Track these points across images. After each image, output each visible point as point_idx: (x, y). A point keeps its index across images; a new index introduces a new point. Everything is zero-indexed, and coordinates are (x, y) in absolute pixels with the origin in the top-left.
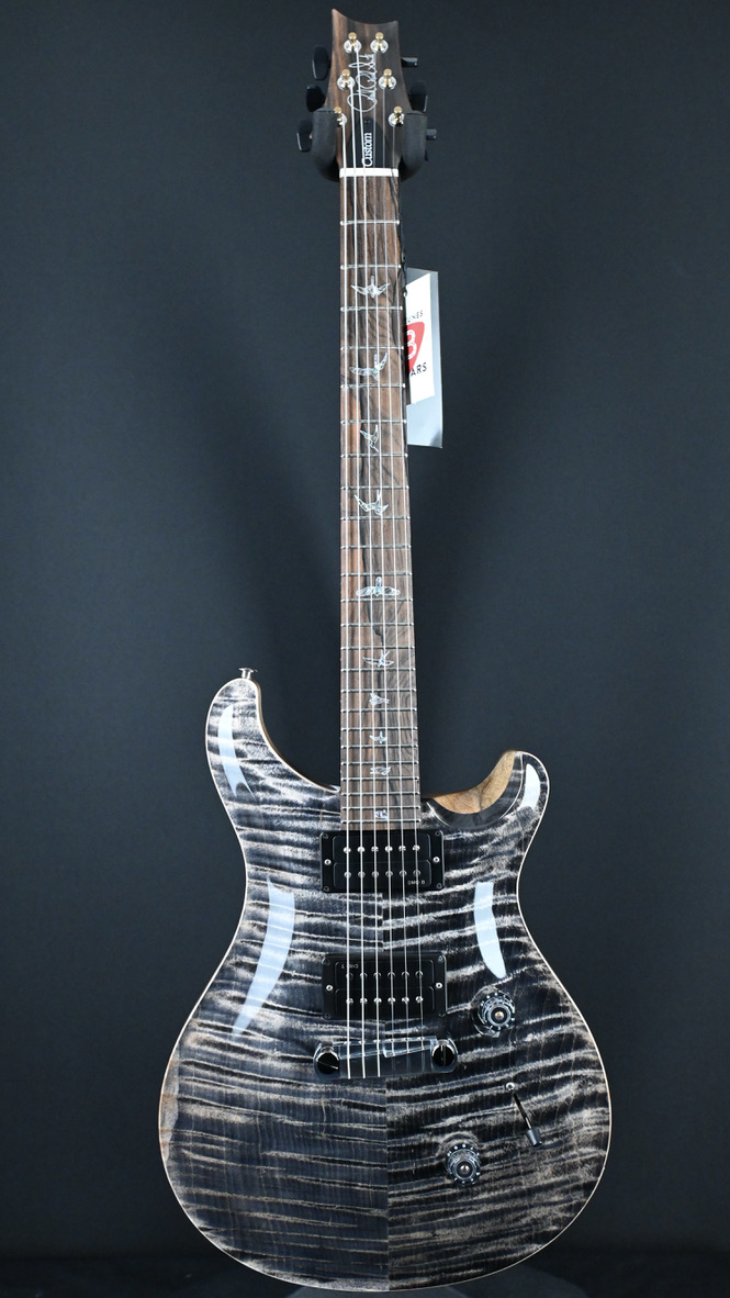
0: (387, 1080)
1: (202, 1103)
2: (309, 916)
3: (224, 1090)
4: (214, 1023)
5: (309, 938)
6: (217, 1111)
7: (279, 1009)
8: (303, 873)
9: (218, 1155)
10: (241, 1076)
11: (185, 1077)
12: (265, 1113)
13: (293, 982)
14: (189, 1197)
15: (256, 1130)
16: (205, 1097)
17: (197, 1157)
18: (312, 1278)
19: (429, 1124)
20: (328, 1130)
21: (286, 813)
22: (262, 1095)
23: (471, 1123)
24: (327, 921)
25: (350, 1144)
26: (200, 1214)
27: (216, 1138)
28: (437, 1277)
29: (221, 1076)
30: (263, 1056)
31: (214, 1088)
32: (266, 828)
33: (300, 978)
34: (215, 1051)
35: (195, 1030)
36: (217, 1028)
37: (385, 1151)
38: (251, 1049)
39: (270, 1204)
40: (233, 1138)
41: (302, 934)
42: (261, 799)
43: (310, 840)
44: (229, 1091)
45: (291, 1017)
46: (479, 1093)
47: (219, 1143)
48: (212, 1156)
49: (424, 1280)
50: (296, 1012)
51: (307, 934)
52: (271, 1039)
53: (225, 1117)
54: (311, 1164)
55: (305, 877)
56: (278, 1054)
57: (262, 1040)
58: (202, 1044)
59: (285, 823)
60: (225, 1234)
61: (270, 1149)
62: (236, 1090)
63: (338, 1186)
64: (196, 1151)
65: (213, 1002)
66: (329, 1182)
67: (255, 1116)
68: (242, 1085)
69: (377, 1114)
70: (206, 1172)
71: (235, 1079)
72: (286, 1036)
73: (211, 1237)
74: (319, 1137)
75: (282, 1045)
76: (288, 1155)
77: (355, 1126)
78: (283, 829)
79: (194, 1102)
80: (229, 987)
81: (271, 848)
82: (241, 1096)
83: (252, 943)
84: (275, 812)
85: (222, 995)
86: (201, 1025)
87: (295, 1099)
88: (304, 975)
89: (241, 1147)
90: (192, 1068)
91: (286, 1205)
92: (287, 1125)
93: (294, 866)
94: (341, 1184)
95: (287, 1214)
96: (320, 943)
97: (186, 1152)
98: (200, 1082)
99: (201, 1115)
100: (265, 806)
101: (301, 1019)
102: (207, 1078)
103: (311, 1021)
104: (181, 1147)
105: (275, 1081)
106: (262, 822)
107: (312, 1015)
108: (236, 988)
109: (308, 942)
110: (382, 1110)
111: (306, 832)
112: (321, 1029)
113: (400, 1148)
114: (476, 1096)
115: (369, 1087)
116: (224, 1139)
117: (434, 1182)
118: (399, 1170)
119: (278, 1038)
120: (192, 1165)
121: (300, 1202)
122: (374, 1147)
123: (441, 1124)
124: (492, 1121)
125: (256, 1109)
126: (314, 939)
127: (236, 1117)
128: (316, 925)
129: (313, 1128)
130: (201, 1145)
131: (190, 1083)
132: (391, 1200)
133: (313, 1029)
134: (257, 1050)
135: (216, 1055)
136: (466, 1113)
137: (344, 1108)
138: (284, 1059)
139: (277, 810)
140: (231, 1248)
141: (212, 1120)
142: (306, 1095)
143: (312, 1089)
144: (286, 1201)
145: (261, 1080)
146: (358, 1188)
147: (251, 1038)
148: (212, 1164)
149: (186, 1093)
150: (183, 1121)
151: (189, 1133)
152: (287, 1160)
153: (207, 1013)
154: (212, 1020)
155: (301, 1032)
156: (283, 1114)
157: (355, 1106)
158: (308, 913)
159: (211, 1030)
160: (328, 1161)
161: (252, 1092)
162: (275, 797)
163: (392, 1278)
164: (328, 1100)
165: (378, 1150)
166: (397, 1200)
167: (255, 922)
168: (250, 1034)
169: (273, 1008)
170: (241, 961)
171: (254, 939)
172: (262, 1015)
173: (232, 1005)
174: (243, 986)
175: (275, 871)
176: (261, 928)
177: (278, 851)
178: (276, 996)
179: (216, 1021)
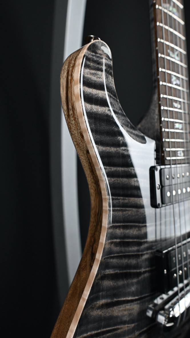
2: (148, 226)
4: (89, 334)
8: (144, 197)
13: (142, 277)
32: (123, 166)
33: (146, 272)
36: (92, 336)
41: (145, 240)
42: (121, 142)
45: (143, 302)
50: (145, 297)
52: (133, 325)
56: (137, 333)
57: (127, 329)
65: (87, 317)
72: (140, 317)
75: (139, 325)
80: (98, 298)
81: (125, 181)
83: (111, 258)
84: (129, 153)
88: (148, 269)
93: (139, 193)
96: (154, 244)
100: (124, 148)
101: (147, 301)
106: (120, 160)
107: (152, 295)
109: (149, 245)
119: (137, 321)
138: (140, 334)
139: (130, 151)
147: (119, 331)
153: (83, 328)
154: (87, 332)
167: (112, 240)
168: (118, 329)
169: (132, 301)
170: (105, 274)
171: (112, 254)
172: (125, 310)
173: (101, 312)
174: (108, 293)
175: (126, 198)
176: (116, 244)
177: (130, 183)
178: (133, 292)
179: (90, 331)
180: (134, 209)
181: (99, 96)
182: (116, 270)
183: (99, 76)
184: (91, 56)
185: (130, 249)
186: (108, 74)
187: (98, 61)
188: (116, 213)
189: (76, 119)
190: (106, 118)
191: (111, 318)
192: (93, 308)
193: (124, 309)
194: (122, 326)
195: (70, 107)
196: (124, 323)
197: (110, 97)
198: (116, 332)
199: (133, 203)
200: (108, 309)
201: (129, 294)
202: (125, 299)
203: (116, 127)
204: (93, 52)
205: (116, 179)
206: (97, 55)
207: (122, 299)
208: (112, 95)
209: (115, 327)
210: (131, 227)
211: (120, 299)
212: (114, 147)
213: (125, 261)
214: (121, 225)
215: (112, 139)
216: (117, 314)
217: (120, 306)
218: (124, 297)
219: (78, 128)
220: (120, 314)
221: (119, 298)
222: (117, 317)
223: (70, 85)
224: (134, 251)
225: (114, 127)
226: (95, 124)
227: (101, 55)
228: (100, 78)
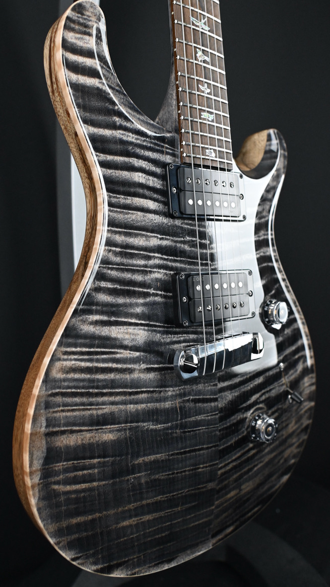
0: (218, 375)
1: (72, 432)
2: (161, 239)
3: (95, 412)
4: (78, 349)
5: (161, 258)
6: (88, 435)
7: (142, 325)
8: (155, 200)
9: (90, 479)
10: (111, 394)
11: (51, 410)
12: (134, 424)
13: (151, 299)
14: (58, 533)
15: (127, 443)
16: (75, 425)
17: (68, 488)
18: (162, 563)
19: (242, 404)
20: (182, 426)
21: (138, 142)
22: (131, 407)
23: (264, 398)
24: (174, 244)
25: (196, 434)
26: (70, 546)
27: (87, 462)
28: (238, 523)
29: (91, 399)
30: (131, 371)
31: (84, 413)
32: (122, 154)
33: (157, 295)
34: (83, 376)
35: (59, 359)
36: (82, 353)
37: (218, 433)
38: (119, 366)
39: (136, 509)
40: (104, 457)
41: (156, 255)
42: (118, 124)
43: (158, 170)
44: (100, 412)
45: (152, 331)
46: (267, 374)
47: (92, 467)
48: (84, 482)
49: (231, 529)
50: (155, 326)
51: (160, 255)
52: (138, 354)
53: (97, 439)
54: (169, 460)
55: (156, 203)
56: (143, 366)
57: (129, 356)
58: (67, 372)
59: (139, 151)
60: (93, 555)
61: (138, 456)
62: (107, 409)
63: (187, 473)
64: (67, 482)
65: (75, 329)
66: (181, 472)
67: (125, 430)
68: (113, 403)
69: (213, 404)
70: (77, 500)
71: (105, 399)
72: (149, 348)
73: (82, 564)
74: (175, 435)
75: (146, 358)
76: (152, 458)
77: (199, 418)
78: (138, 157)
79: (63, 432)
80: (90, 312)
81: (125, 174)
82: (112, 414)
83: (109, 268)
84: (130, 139)
85: (84, 322)
86: (66, 353)
87: (158, 405)
88: (160, 293)
89: (113, 463)
90: (59, 399)
91: (148, 505)
92: (152, 430)
93: (147, 193)
94: (189, 471)
95: (149, 513)
96: (169, 264)
97: (56, 487)
98: (68, 411)
99: (72, 443)
100: (121, 132)
101: (159, 332)
102: (76, 405)
103: (167, 333)
104: (51, 483)
105: (142, 392)
106: (119, 147)
107: (167, 327)
108: (97, 312)
109: (161, 262)
110: (216, 400)
111: (155, 162)
112: (174, 339)
113: (226, 428)
114: (266, 376)
115: (207, 382)
116: (96, 461)
117: (244, 448)
118: (225, 445)
119: (144, 351)
120: (62, 498)
121: (159, 498)
122: (211, 432)
123: (249, 402)
124: (273, 393)
125: (126, 422)
126: (165, 259)
127: (108, 435)
128: (166, 247)
129: (171, 428)
130: (72, 475)
131: (58, 414)
132: (219, 472)
133: (168, 340)
134: (125, 366)
135: (83, 380)
136: (261, 390)
137: (192, 405)
138: (149, 370)
139: (131, 138)
140: (99, 567)
141: (83, 445)
142: (165, 399)
143: (170, 393)
144: (149, 501)
145: (131, 394)
146: (200, 470)
147: (118, 356)
148: (84, 490)
149: (54, 426)
150: (52, 456)
151: (60, 466)
152: (151, 462)
153: (70, 340)
154: (76, 347)
155: (159, 344)
156: (149, 421)
157: (199, 401)
158: (159, 236)
159: (76, 357)
160: (181, 453)
161: (122, 407)
162: (128, 125)
163: (213, 536)
164: (180, 400)
165: (213, 434)
166: (223, 470)
167: (110, 248)
168: (117, 353)
169: (136, 324)
170: (100, 286)
171: (110, 265)
172: (127, 333)
173: (94, 329)
174: (104, 309)
175: (128, 197)
176: (116, 254)
177: (133, 178)
178: (138, 314)
179: (80, 347)
180: (139, 213)
181: (87, 64)
182: (115, 285)
183: (86, 41)
184: (76, 18)
185: (135, 262)
186: (99, 41)
187: (85, 24)
188: (116, 215)
189: (61, 94)
190: (96, 92)
191: (108, 338)
192: (85, 322)
193: (125, 331)
194: (122, 351)
195: (54, 80)
196: (125, 347)
197: (102, 67)
198: (114, 356)
199: (138, 204)
200: (104, 327)
201: (132, 315)
202: (126, 320)
203: (110, 104)
204: (78, 13)
205: (113, 171)
206: (84, 17)
207: (123, 320)
208: (104, 66)
209: (113, 350)
210: (136, 235)
211: (120, 319)
212: (108, 129)
213: (128, 276)
214: (122, 231)
215: (105, 119)
216: (115, 336)
217: (120, 327)
218: (125, 318)
219: (64, 105)
220: (120, 336)
221: (118, 317)
222: (115, 339)
223: (52, 54)
224: (140, 266)
225: (107, 104)
226: (83, 99)
227: (89, 17)
228: (87, 43)
